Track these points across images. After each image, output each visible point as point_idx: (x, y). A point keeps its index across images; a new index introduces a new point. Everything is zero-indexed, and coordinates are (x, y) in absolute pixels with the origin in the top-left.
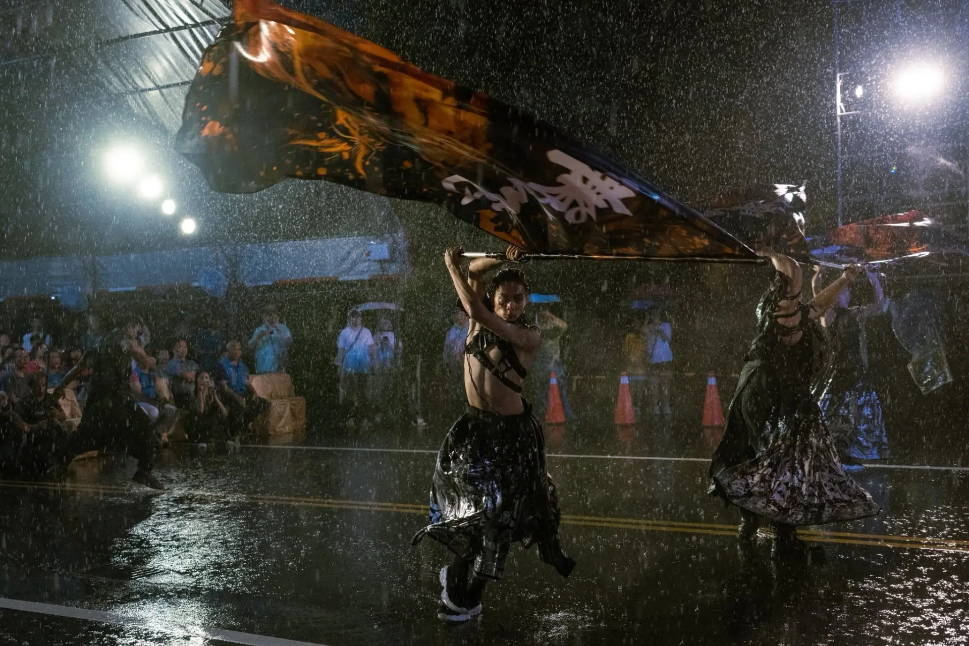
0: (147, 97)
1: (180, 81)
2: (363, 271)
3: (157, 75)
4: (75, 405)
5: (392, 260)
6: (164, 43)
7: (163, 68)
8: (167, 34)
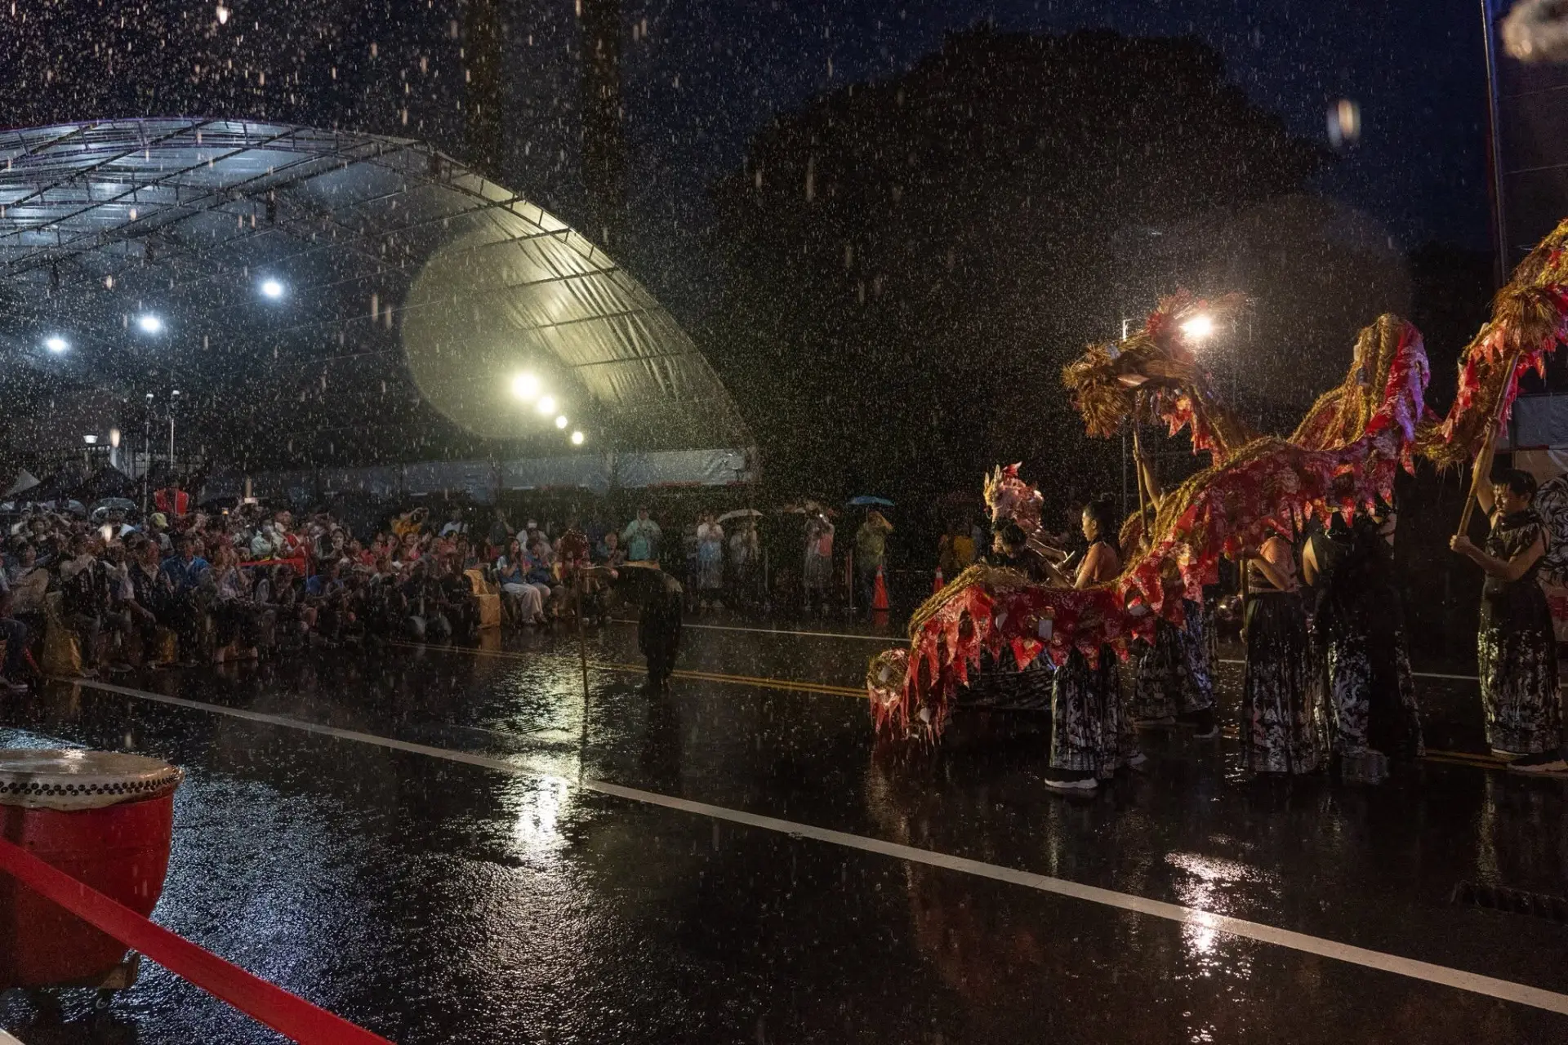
0: (545, 332)
1: (572, 319)
2: (723, 479)
3: (553, 315)
5: (747, 470)
6: (560, 289)
7: (559, 309)
8: (562, 281)
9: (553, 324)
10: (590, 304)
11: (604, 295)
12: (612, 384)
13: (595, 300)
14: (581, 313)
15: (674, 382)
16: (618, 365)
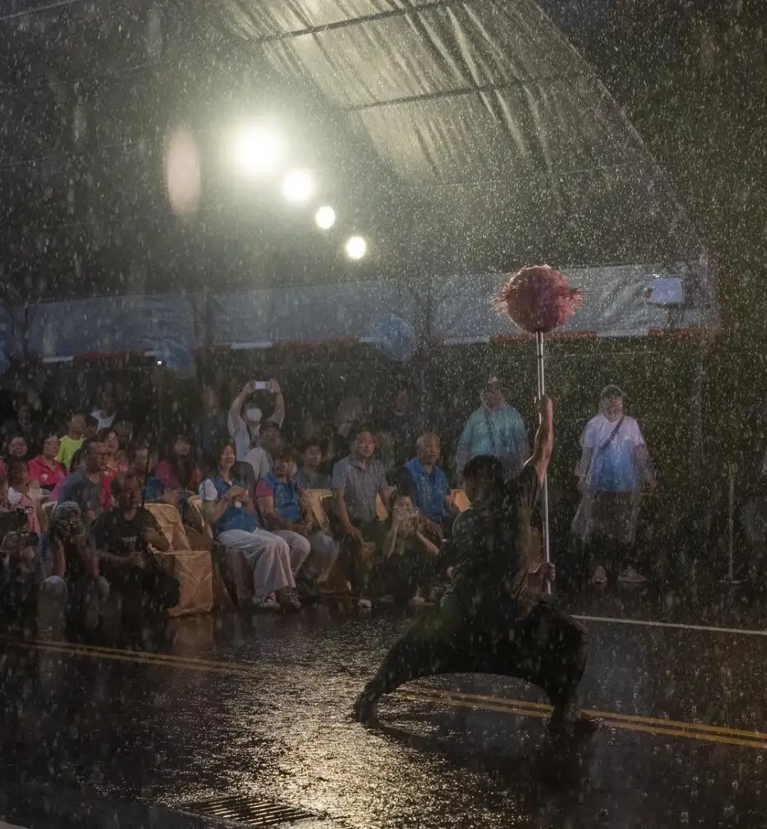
0: (294, 44)
1: (345, 18)
2: (640, 323)
3: (310, 12)
4: (180, 529)
5: (689, 304)
14: (366, 7)
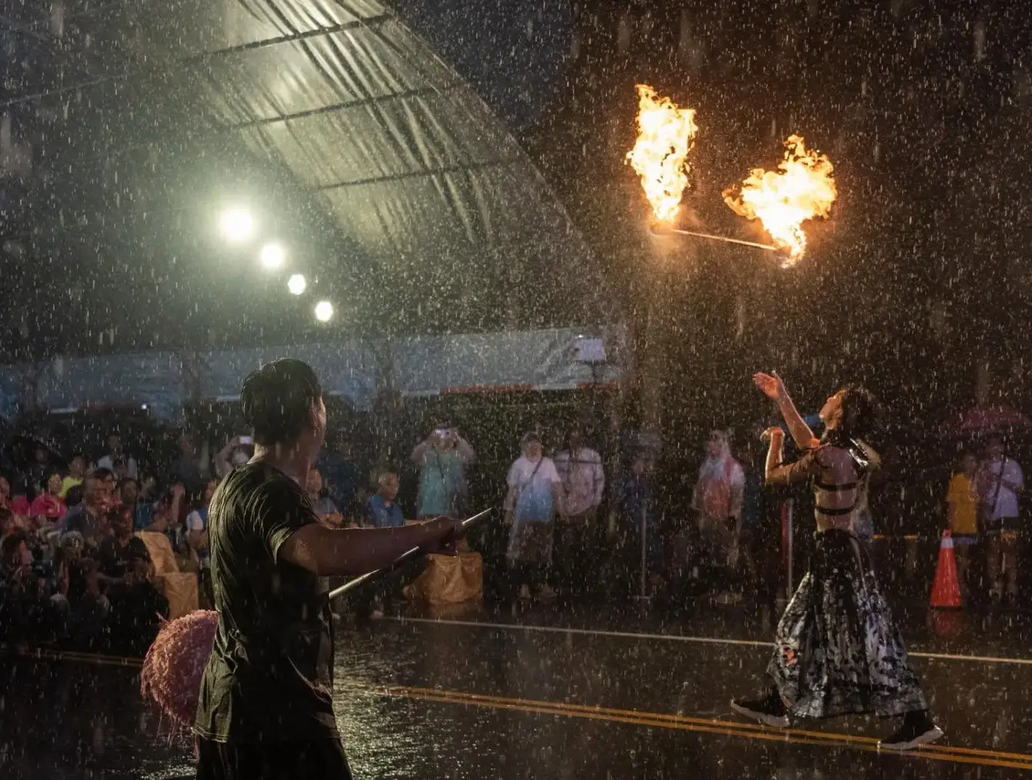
0: (268, 130)
1: (313, 108)
2: (571, 378)
3: (283, 101)
5: (609, 362)
6: (295, 57)
7: (292, 91)
8: (296, 42)
9: (282, 117)
10: (343, 80)
11: (366, 61)
12: (381, 219)
13: (351, 73)
14: (331, 97)
15: (486, 215)
16: (389, 185)
